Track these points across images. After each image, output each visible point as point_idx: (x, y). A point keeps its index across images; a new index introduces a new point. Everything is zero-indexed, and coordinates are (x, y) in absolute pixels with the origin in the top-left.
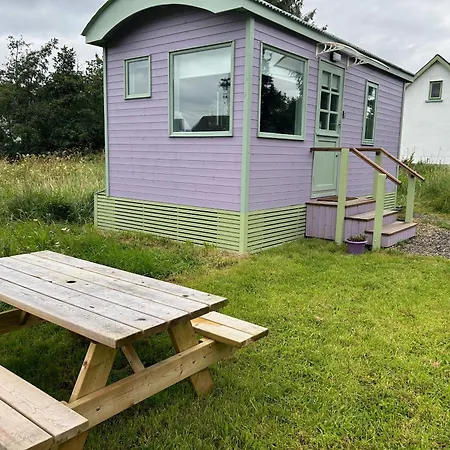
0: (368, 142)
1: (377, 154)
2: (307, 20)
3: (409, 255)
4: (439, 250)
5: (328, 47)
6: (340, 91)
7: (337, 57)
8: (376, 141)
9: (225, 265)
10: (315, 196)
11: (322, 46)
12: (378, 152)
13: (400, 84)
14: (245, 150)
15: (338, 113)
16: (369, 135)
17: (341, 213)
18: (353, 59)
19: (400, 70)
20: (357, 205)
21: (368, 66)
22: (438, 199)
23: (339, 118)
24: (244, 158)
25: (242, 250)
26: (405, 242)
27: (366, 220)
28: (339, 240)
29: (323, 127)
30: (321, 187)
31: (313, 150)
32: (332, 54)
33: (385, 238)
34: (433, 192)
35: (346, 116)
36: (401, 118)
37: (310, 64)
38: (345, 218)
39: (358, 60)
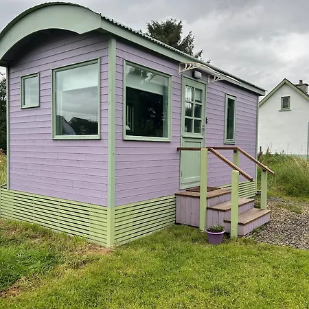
0: (229, 141)
1: (235, 152)
2: (197, 57)
3: (262, 244)
4: (289, 237)
5: (188, 66)
6: (203, 101)
7: (198, 74)
8: (237, 141)
9: (84, 262)
10: (183, 187)
11: (183, 65)
12: (236, 150)
13: (255, 97)
14: (110, 151)
15: (202, 119)
16: (230, 136)
17: (203, 204)
18: (212, 77)
19: (254, 86)
20: (218, 196)
21: (224, 82)
22: (289, 185)
23: (202, 123)
24: (110, 158)
25: (109, 243)
26: (261, 228)
27: (224, 211)
28: (202, 228)
29: (189, 130)
30: (188, 180)
31: (179, 149)
32: (193, 72)
33: (242, 227)
34: (284, 179)
35: (209, 121)
36: (257, 123)
37: (172, 79)
38: (207, 208)
39: (217, 78)
